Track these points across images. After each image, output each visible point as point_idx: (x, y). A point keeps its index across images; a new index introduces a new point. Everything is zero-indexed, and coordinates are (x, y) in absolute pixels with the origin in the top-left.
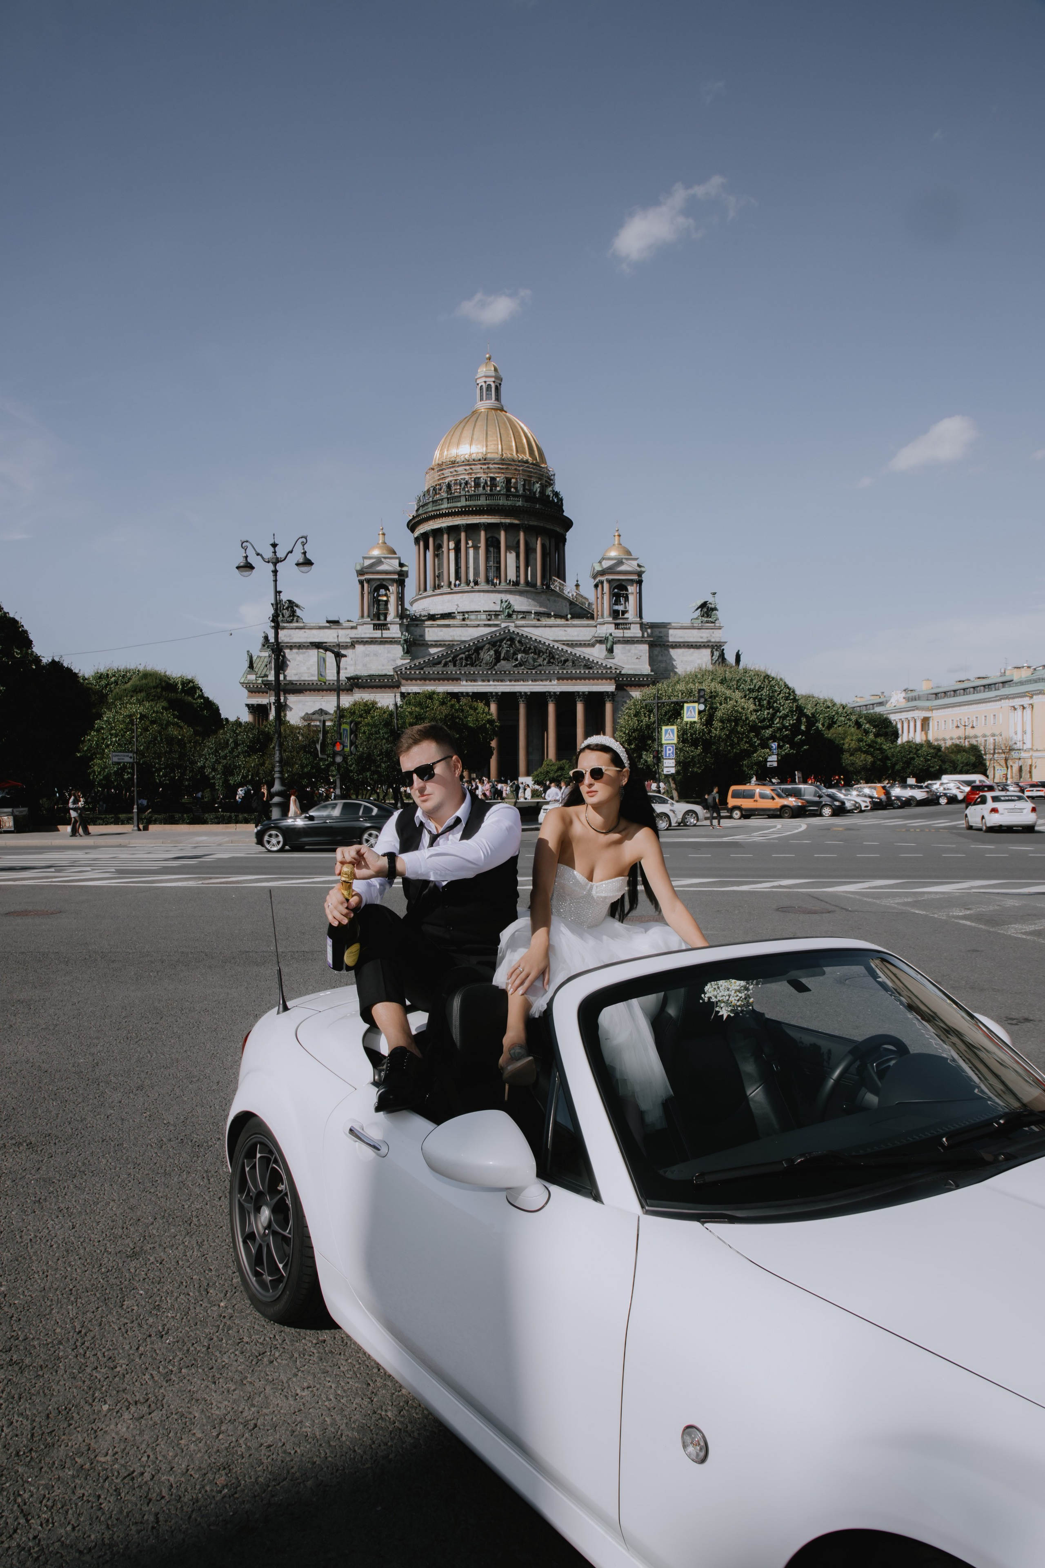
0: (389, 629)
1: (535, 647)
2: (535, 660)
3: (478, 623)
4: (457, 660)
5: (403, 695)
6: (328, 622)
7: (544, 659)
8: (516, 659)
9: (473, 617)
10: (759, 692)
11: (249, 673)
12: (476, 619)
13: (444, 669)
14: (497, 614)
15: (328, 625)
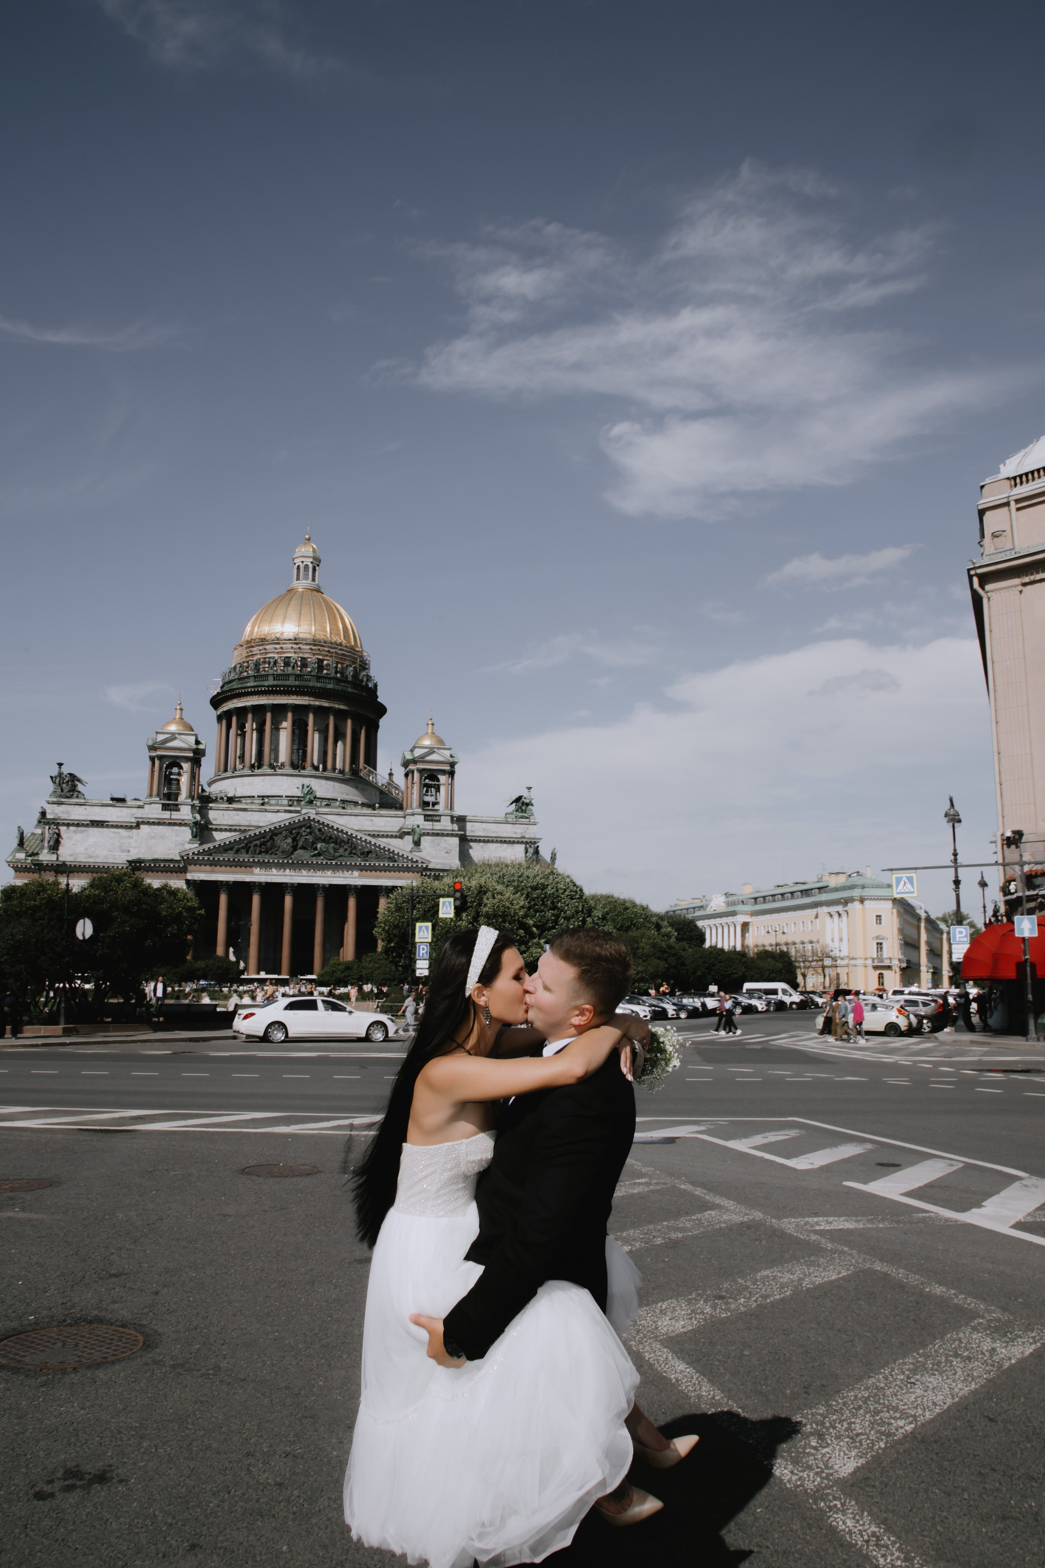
0: (179, 810)
1: (337, 837)
2: (335, 850)
3: (278, 808)
4: (250, 847)
5: (188, 882)
6: (113, 799)
7: (346, 850)
8: (316, 849)
9: (273, 802)
10: (543, 890)
11: (17, 851)
12: (277, 805)
13: (236, 855)
14: (299, 800)
15: (111, 802)
